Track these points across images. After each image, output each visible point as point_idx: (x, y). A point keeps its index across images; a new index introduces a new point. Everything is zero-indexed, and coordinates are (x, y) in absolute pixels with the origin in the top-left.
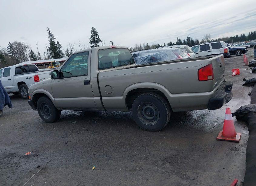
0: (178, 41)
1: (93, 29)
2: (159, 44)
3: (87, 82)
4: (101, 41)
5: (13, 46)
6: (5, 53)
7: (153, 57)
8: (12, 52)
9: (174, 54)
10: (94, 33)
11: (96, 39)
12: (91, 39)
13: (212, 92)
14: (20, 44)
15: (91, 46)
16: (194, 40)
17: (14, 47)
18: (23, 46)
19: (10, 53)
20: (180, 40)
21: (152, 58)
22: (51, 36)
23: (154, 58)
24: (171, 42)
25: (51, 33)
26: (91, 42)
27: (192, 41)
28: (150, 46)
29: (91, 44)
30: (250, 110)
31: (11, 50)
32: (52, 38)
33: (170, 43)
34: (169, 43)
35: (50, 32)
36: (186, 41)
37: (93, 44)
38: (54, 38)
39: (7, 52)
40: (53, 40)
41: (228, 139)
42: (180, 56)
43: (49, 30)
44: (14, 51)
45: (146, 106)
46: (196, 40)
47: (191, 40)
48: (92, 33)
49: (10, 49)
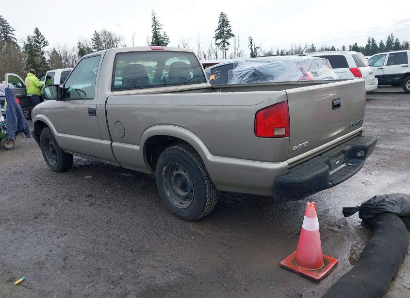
0: (369, 43)
1: (222, 15)
2: (333, 47)
3: (92, 112)
4: (233, 35)
5: (100, 37)
6: (88, 47)
7: (258, 71)
8: (98, 47)
9: (299, 70)
10: (224, 22)
11: (226, 33)
12: (218, 32)
13: (284, 164)
14: (109, 35)
15: (216, 44)
16: (401, 43)
17: (102, 38)
18: (113, 38)
19: (95, 48)
20: (373, 41)
21: (257, 73)
22: (155, 24)
23: (261, 74)
24: (356, 44)
25: (156, 19)
26: (217, 38)
27: (397, 43)
28: (318, 48)
29: (217, 40)
30: (389, 208)
31: (97, 44)
32: (157, 27)
33: (354, 46)
34: (352, 46)
35: (154, 18)
36: (385, 43)
37: (220, 41)
38: (159, 27)
39: (91, 46)
40: (157, 31)
41: (300, 269)
42: (309, 73)
43: (154, 14)
44: (101, 45)
45: (177, 170)
46: (404, 43)
47: (394, 41)
48: (220, 22)
49: (95, 41)
